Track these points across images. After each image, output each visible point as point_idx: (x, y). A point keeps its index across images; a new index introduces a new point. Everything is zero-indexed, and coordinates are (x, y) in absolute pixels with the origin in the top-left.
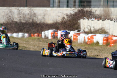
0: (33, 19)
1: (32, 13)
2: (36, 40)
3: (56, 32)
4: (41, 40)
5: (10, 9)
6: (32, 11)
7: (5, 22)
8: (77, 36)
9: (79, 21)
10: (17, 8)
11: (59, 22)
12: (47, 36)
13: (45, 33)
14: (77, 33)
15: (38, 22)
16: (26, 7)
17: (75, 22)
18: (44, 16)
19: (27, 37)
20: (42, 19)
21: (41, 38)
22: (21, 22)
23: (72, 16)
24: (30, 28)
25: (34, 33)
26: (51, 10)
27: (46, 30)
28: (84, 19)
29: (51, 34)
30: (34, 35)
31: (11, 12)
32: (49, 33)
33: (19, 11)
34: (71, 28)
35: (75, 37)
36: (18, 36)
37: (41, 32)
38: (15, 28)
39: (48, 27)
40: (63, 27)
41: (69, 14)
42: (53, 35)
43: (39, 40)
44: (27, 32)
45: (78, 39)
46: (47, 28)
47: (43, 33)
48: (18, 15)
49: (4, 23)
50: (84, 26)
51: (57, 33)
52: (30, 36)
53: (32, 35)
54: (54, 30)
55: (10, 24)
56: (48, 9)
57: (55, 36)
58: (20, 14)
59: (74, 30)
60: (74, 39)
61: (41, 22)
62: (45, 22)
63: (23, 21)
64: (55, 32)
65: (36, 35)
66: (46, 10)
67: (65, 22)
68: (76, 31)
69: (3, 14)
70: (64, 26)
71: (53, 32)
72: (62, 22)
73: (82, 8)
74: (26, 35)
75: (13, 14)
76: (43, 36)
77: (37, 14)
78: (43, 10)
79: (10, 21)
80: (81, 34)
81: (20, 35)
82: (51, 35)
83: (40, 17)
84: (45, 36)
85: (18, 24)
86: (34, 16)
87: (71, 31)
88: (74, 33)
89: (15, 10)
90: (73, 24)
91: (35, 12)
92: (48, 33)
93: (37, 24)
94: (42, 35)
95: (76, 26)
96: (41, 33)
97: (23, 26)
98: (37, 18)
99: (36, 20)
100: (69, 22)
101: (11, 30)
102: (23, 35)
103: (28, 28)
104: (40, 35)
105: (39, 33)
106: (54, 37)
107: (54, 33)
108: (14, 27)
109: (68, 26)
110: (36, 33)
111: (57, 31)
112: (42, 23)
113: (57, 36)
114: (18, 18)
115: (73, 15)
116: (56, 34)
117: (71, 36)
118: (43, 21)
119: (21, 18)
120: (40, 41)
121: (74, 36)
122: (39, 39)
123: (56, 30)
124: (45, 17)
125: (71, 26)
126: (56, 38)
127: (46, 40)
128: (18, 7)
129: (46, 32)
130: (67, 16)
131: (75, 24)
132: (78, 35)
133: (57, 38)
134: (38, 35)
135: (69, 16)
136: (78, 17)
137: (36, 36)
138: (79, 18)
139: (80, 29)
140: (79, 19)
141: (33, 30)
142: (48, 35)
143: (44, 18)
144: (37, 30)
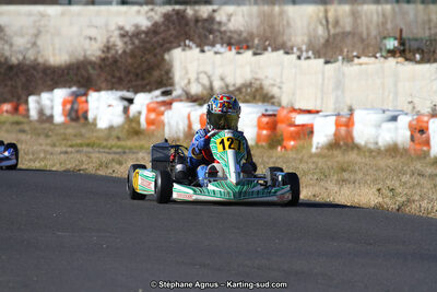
2: (7, 126)
3: (83, 98)
4: (27, 127)
8: (162, 114)
9: (166, 57)
11: (93, 59)
12: (48, 112)
13: (38, 102)
14: (162, 99)
15: (14, 60)
17: (153, 60)
18: (37, 35)
20: (28, 49)
21: (24, 120)
23: (143, 36)
26: (63, 14)
27: (42, 91)
28: (186, 47)
29: (64, 104)
32: (54, 101)
34: (139, 83)
35: (153, 116)
37: (24, 97)
39: (53, 77)
40: (106, 80)
41: (129, 28)
42: (72, 108)
43: (18, 127)
45: (162, 124)
46: (50, 83)
47: (32, 99)
50: (187, 73)
51: (87, 101)
54: (74, 89)
56: (51, 10)
57: (77, 111)
59: (150, 91)
60: (150, 122)
61: (24, 58)
62: (41, 60)
64: (76, 96)
65: (6, 107)
66: (42, 15)
67: (115, 61)
68: (158, 92)
70: (113, 76)
71: (70, 98)
72: (103, 60)
73: (177, 7)
76: (33, 114)
77: (9, 31)
78: (30, 14)
80: (175, 105)
82: (64, 110)
83: (20, 42)
84: (41, 112)
87: (136, 92)
88: (147, 101)
90: (145, 66)
92: (52, 101)
93: (11, 67)
94: (28, 110)
95: (156, 74)
96: (27, 102)
98: (11, 45)
99: (7, 54)
100: (130, 61)
104: (22, 108)
105: (19, 102)
106: (73, 115)
107: (73, 103)
109: (128, 73)
110: (5, 101)
111: (86, 94)
112: (27, 62)
113: (86, 112)
115: (147, 33)
116: (81, 107)
117: (140, 113)
118: (31, 55)
120: (23, 131)
121: (150, 110)
122: (18, 123)
123: (82, 90)
124: (39, 42)
125: (137, 75)
126: (82, 121)
127: (47, 125)
129: (45, 97)
130: (122, 36)
131: (151, 69)
132: (162, 108)
133: (86, 118)
134: (16, 110)
135: (131, 37)
136: (163, 39)
137: (7, 111)
138: (167, 45)
139: (172, 85)
140: (169, 50)
142: (52, 108)
143: (34, 44)
144: (9, 89)
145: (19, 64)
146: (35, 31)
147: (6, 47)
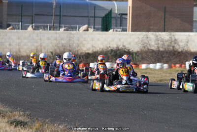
0: (173, 47)
1: (173, 40)
5: (146, 35)
6: (173, 37)
7: (139, 50)
10: (154, 33)
15: (180, 50)
16: (164, 32)
18: (188, 42)
19: (166, 68)
20: (184, 47)
22: (159, 50)
24: (171, 57)
25: (175, 64)
26: (195, 35)
30: (175, 66)
31: (147, 38)
33: (157, 36)
36: (155, 67)
37: (184, 62)
38: (152, 58)
44: (166, 62)
47: (187, 63)
48: (155, 41)
49: (138, 52)
52: (170, 67)
53: (173, 65)
55: (146, 52)
56: (191, 34)
58: (158, 41)
62: (189, 50)
63: (161, 49)
65: (178, 65)
66: (189, 35)
69: (136, 40)
74: (166, 66)
75: (150, 40)
77: (178, 40)
78: (185, 35)
79: (146, 49)
81: (158, 66)
83: (182, 44)
85: (156, 53)
86: (175, 43)
89: (151, 35)
91: (177, 37)
93: (179, 53)
96: (185, 64)
97: (161, 55)
98: (179, 45)
99: (177, 48)
101: (147, 60)
102: (161, 66)
103: (168, 57)
104: (183, 65)
108: (151, 56)
110: (177, 63)
112: (184, 51)
114: (156, 46)
118: (186, 49)
119: (159, 46)
128: (155, 31)
134: (181, 66)
137: (178, 67)
141: (174, 60)
143: (187, 45)
144: (179, 59)
145: (182, 51)
146: (187, 40)
147: (178, 46)
